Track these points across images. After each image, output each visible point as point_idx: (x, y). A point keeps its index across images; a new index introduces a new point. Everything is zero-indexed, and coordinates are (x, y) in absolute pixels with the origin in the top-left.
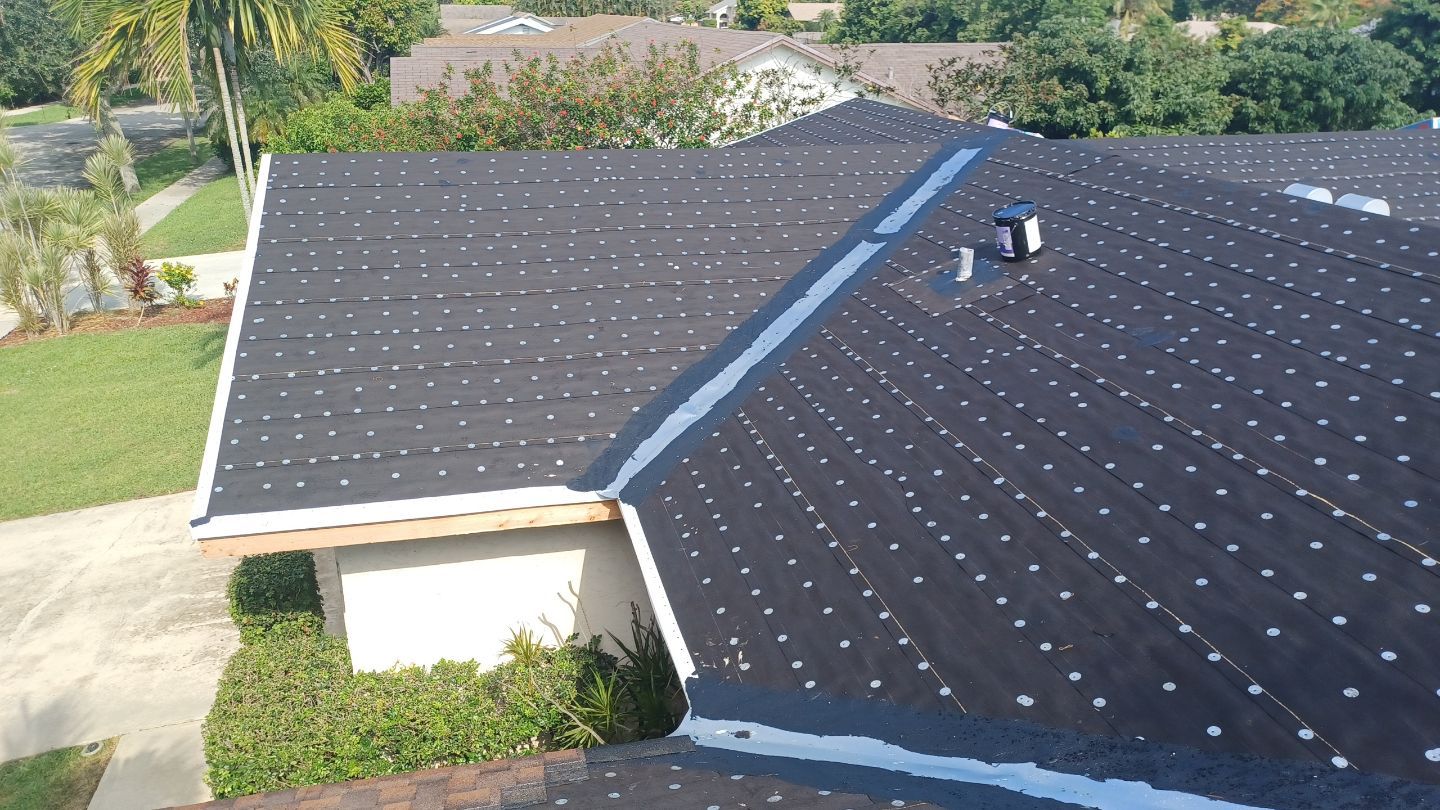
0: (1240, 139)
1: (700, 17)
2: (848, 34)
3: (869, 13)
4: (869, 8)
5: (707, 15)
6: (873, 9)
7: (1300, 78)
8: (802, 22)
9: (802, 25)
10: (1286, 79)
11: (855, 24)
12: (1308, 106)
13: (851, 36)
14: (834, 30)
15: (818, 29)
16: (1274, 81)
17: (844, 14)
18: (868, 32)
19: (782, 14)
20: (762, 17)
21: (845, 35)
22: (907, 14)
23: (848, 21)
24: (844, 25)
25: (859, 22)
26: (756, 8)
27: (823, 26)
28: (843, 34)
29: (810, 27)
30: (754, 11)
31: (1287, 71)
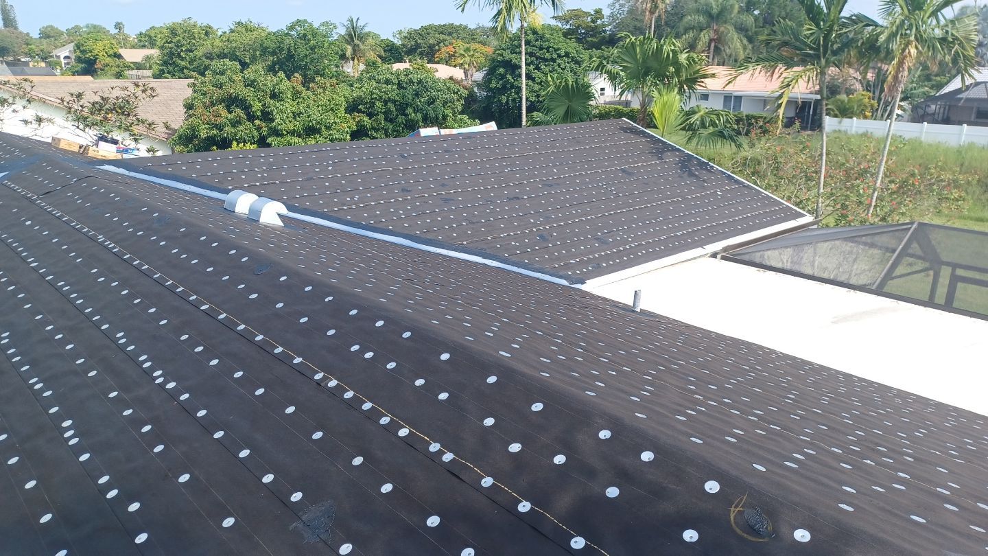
0: (364, 143)
1: (46, 58)
2: (166, 71)
3: (179, 56)
4: (179, 54)
5: (52, 57)
6: (182, 54)
7: (394, 101)
8: (131, 63)
9: (132, 65)
10: (386, 102)
11: (170, 64)
12: (401, 119)
13: (169, 73)
14: (156, 68)
15: (145, 68)
16: (378, 104)
17: (160, 57)
18: (182, 70)
19: (115, 56)
20: (97, 58)
21: (164, 73)
22: (207, 58)
23: (164, 62)
24: (162, 65)
25: (174, 62)
26: (91, 52)
27: (148, 65)
28: (162, 72)
29: (138, 66)
30: (90, 54)
31: (385, 97)
